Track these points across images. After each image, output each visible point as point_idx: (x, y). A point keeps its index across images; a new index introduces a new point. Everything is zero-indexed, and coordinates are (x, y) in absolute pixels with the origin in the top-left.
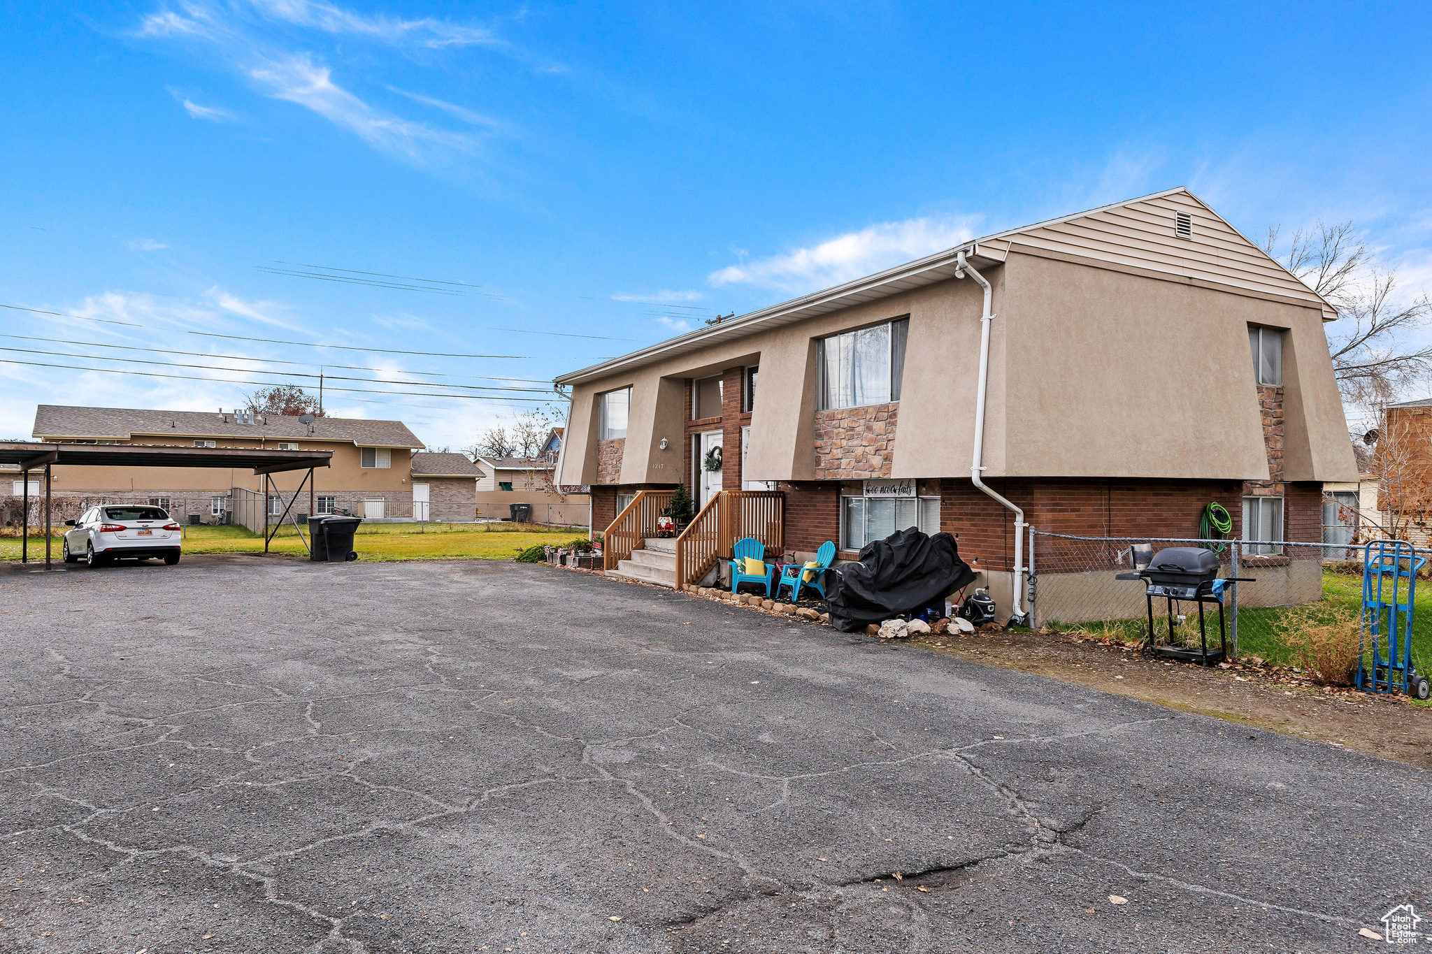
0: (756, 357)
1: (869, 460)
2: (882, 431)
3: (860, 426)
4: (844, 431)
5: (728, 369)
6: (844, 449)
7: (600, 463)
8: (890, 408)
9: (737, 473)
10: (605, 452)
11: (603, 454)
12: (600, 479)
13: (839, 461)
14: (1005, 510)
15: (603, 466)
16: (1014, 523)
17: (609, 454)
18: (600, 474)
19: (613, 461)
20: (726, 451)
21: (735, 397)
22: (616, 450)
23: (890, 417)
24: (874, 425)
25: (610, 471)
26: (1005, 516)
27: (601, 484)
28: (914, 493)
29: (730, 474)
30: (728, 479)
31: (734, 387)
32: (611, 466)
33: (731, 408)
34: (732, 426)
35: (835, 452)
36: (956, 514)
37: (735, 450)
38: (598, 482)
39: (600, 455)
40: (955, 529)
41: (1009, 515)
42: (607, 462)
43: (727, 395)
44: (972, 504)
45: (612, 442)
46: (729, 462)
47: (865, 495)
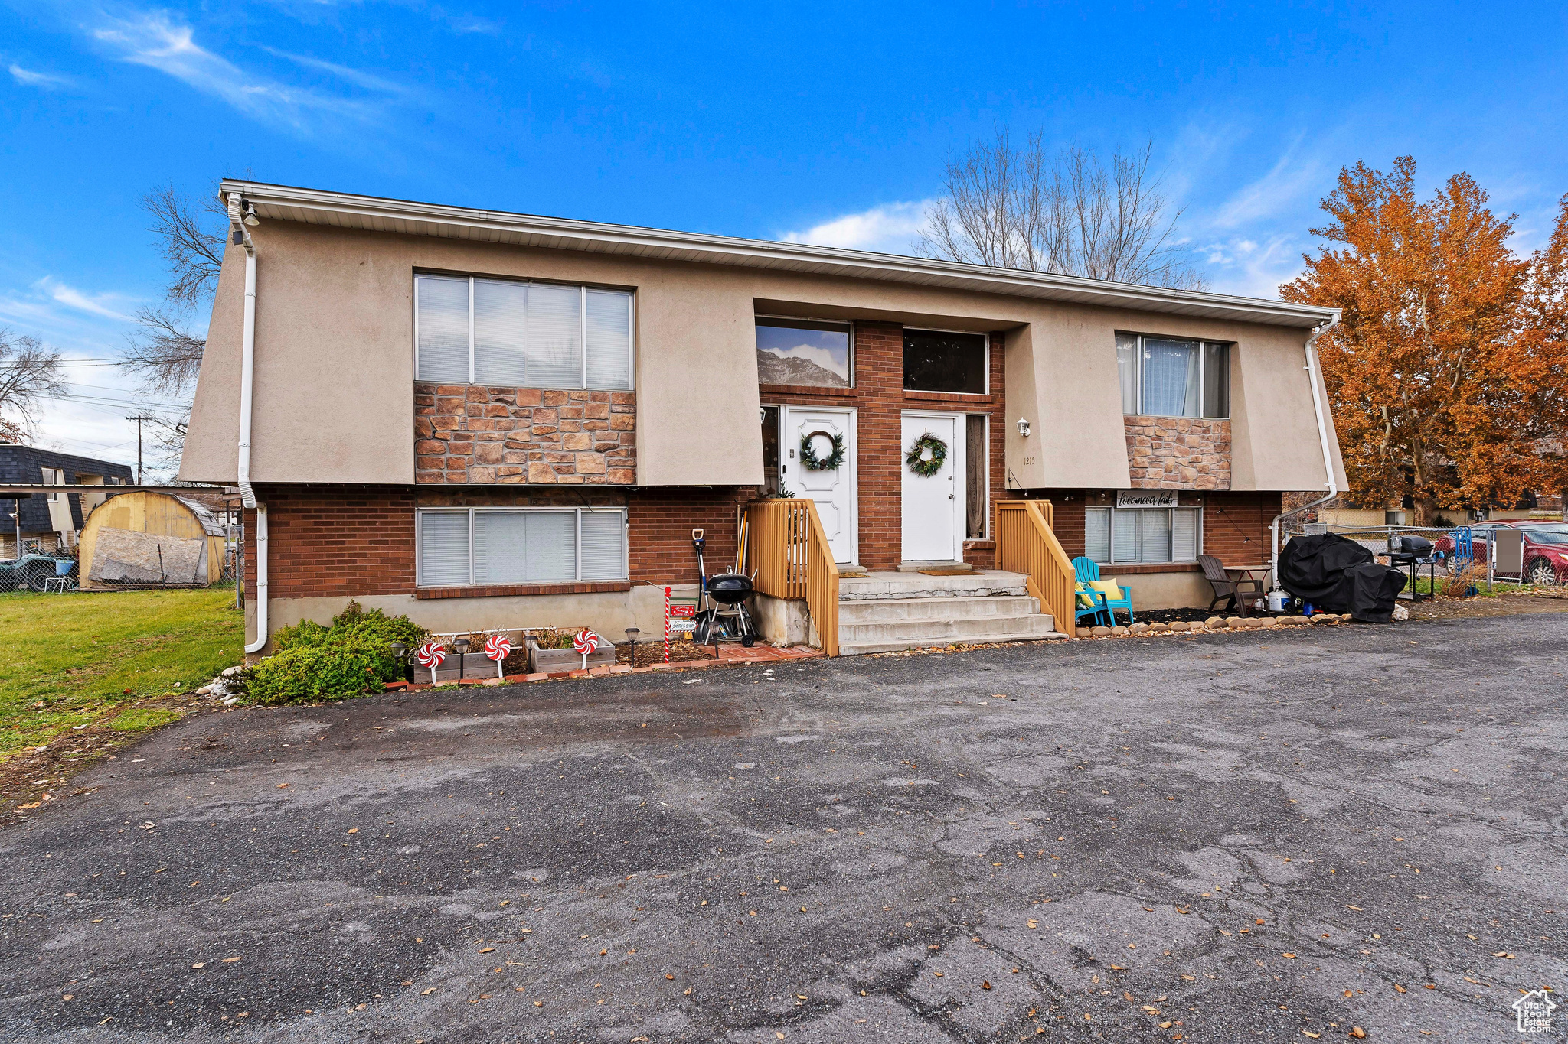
1: (1181, 472)
2: (1196, 445)
3: (1170, 436)
4: (1149, 439)
5: (872, 321)
6: (1150, 458)
7: (430, 434)
8: (1205, 424)
9: (897, 475)
10: (460, 411)
11: (451, 413)
12: (435, 471)
13: (1144, 470)
14: (1262, 517)
15: (453, 442)
16: (1270, 527)
17: (486, 416)
18: (436, 460)
19: (510, 434)
20: (869, 441)
21: (891, 365)
22: (529, 411)
23: (1204, 432)
24: (1187, 437)
25: (494, 456)
26: (1262, 522)
27: (444, 482)
28: (1175, 504)
29: (881, 476)
30: (877, 484)
31: (889, 349)
32: (501, 444)
33: (880, 379)
34: (884, 406)
35: (1139, 459)
36: (1221, 522)
37: (892, 442)
38: (422, 477)
39: (427, 415)
40: (1221, 534)
41: (1265, 521)
42: (473, 434)
43: (869, 358)
44: (1236, 513)
45: (502, 391)
46: (878, 458)
47: (1118, 506)
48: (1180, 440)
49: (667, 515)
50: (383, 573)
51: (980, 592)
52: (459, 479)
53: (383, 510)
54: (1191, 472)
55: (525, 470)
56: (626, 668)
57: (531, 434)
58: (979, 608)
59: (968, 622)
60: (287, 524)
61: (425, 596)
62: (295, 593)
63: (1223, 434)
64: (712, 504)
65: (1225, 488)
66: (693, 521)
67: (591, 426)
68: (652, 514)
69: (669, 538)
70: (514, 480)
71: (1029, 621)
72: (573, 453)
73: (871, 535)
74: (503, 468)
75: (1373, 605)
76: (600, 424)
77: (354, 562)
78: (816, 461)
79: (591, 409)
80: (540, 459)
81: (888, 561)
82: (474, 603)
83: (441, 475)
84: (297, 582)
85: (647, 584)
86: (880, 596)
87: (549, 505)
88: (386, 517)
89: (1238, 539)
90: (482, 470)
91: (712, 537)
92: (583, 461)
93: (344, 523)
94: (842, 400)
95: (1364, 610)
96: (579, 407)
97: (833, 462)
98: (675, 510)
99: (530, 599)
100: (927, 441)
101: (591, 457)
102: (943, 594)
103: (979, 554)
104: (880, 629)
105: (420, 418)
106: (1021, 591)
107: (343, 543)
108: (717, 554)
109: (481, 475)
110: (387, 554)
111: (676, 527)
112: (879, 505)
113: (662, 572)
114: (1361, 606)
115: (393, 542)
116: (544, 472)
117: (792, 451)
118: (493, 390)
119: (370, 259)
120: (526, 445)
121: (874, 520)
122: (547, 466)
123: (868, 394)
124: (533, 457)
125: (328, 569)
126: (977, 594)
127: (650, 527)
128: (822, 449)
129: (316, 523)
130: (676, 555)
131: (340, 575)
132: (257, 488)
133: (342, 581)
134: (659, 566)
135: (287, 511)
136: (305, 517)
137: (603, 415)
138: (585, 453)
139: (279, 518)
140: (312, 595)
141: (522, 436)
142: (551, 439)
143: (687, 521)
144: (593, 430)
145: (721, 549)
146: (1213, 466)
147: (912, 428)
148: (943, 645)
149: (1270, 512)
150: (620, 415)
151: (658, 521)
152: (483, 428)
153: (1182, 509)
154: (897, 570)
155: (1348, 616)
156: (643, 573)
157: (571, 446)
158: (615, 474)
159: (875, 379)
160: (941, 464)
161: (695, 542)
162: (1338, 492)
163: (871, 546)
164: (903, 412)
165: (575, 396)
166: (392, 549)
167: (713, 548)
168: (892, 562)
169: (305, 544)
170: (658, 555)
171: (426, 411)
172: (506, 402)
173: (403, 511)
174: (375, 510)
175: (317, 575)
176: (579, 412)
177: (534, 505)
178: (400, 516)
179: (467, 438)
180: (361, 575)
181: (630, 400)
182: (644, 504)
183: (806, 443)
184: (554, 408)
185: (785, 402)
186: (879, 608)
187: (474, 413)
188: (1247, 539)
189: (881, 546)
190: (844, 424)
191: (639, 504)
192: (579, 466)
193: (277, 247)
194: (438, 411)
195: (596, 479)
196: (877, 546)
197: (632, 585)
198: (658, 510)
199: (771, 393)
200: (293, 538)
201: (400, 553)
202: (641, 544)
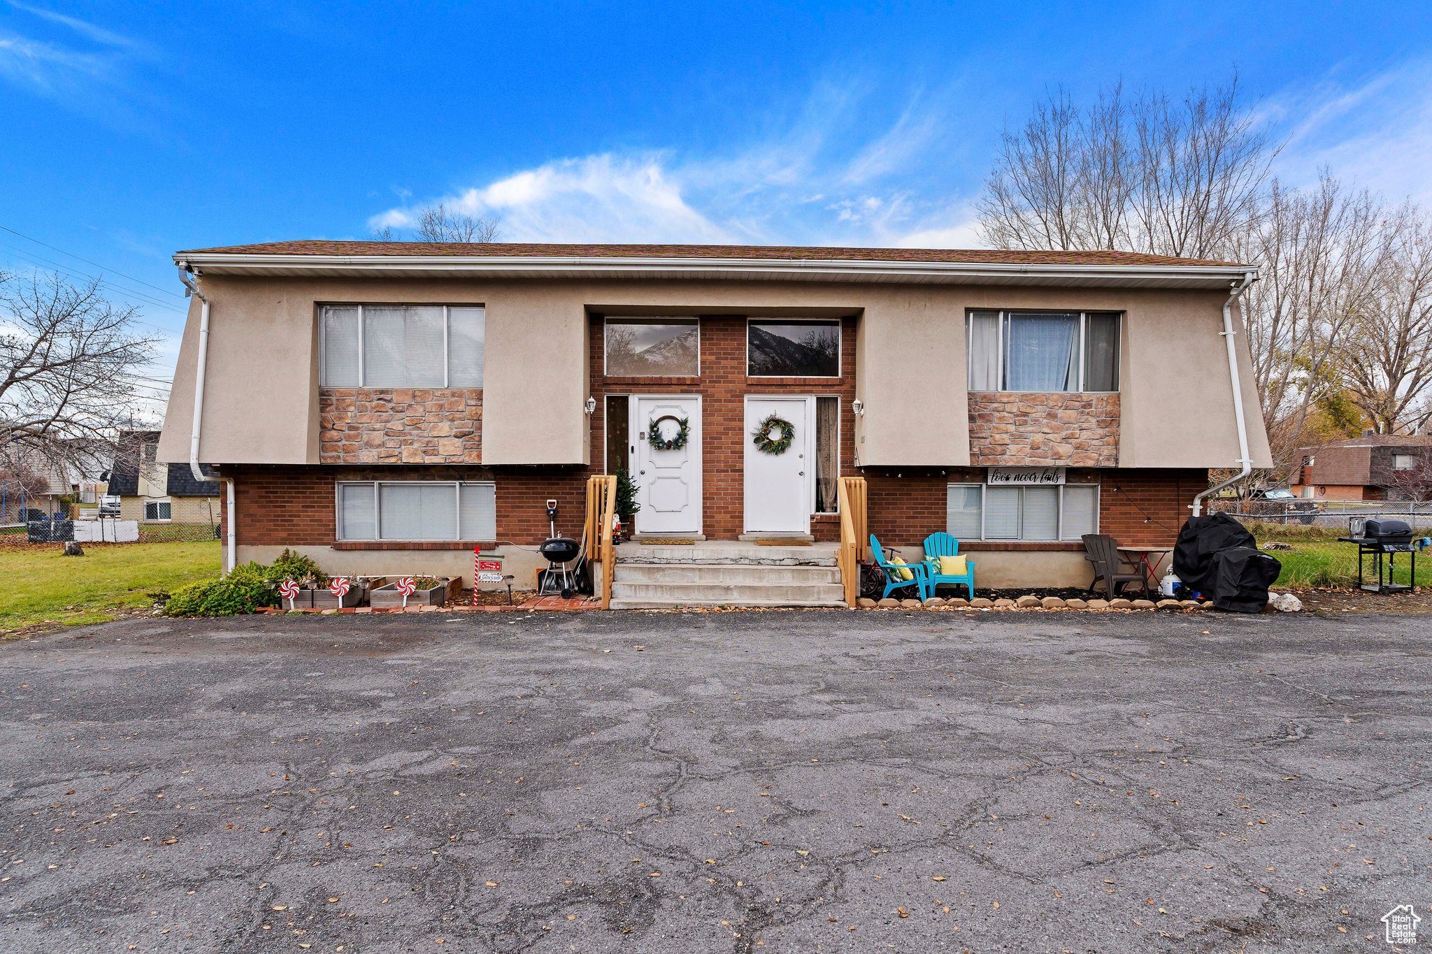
0: (862, 310)
1: (1052, 448)
2: (1072, 420)
3: (1038, 412)
4: (1011, 415)
5: (715, 316)
6: (1012, 435)
7: (330, 426)
8: (1085, 398)
9: (740, 455)
10: (352, 408)
11: (345, 410)
12: (335, 454)
13: (1004, 447)
14: (1178, 495)
15: (347, 432)
16: (1189, 507)
17: (371, 411)
18: (335, 446)
19: (389, 425)
20: (711, 424)
21: (734, 354)
22: (403, 407)
23: (1084, 407)
24: (1060, 413)
25: (377, 442)
26: (1178, 500)
27: (341, 462)
28: (1062, 481)
29: (723, 455)
30: (719, 461)
31: (731, 340)
32: (382, 432)
33: (723, 368)
34: (727, 392)
35: (997, 437)
36: (1122, 500)
37: (734, 424)
38: (325, 458)
39: (329, 412)
40: (1121, 514)
41: (1183, 500)
42: (361, 426)
43: (712, 349)
44: (1142, 491)
45: (382, 392)
46: (721, 438)
47: (989, 483)
48: (1052, 416)
49: (527, 489)
50: (311, 530)
51: (786, 562)
52: (352, 460)
53: (311, 483)
54: (1065, 449)
55: (400, 453)
56: (433, 608)
57: (404, 425)
58: (773, 576)
59: (749, 587)
60: (248, 492)
61: (340, 547)
62: (254, 542)
63: (1109, 408)
64: (566, 480)
65: (1112, 464)
66: (548, 493)
67: (451, 417)
68: (514, 487)
69: (529, 507)
70: (392, 460)
71: (816, 590)
72: (436, 439)
73: (713, 508)
74: (383, 451)
75: (1235, 593)
76: (458, 415)
77: (292, 521)
78: (662, 442)
79: (451, 403)
80: (411, 444)
81: (730, 531)
82: (375, 554)
83: (339, 457)
84: (255, 534)
85: (510, 544)
86: (682, 561)
87: (434, 480)
88: (313, 488)
89: (1140, 518)
90: (368, 453)
91: (566, 507)
92: (445, 445)
93: (285, 493)
94: (685, 388)
95: (1223, 597)
96: (441, 402)
97: (679, 442)
98: (534, 484)
99: (417, 552)
100: (775, 422)
101: (451, 442)
102: (747, 561)
103: (826, 527)
104: (660, 589)
105: (323, 414)
106: (831, 562)
107: (284, 507)
108: (569, 521)
109: (367, 457)
110: (314, 516)
111: (534, 498)
112: (721, 482)
113: (522, 535)
114: (1221, 593)
115: (318, 507)
116: (414, 454)
117: (642, 434)
118: (376, 391)
119: (285, 298)
120: (401, 433)
121: (716, 494)
122: (417, 450)
123: (710, 382)
124: (405, 442)
125: (275, 525)
126: (783, 563)
127: (512, 498)
128: (669, 431)
129: (266, 492)
130: (534, 521)
131: (283, 530)
132: (204, 467)
133: (284, 534)
134: (520, 530)
135: (247, 483)
136: (259, 488)
137: (460, 408)
138: (446, 439)
139: (242, 488)
140: (264, 544)
141: (396, 425)
142: (420, 428)
143: (544, 493)
144: (452, 420)
145: (573, 517)
146: (1094, 442)
147: (756, 411)
148: (711, 606)
149: (1192, 491)
150: (474, 408)
151: (519, 493)
152: (369, 421)
153: (1070, 487)
154: (737, 539)
155: (1208, 603)
156: (507, 535)
157: (435, 433)
158: (470, 455)
159: (718, 368)
160: (789, 444)
161: (549, 511)
162: (1253, 469)
163: (713, 517)
164: (746, 397)
165: (438, 393)
166: (318, 512)
167: (566, 516)
168: (733, 531)
169: (259, 507)
170: (519, 521)
171: (328, 409)
172: (385, 400)
173: (325, 483)
174: (306, 483)
175: (268, 530)
176: (441, 406)
177: (422, 480)
178: (323, 488)
179: (356, 429)
180: (296, 530)
181: (479, 395)
182: (508, 479)
183: (654, 426)
184: (422, 403)
185: (630, 391)
186: (670, 572)
187: (362, 410)
188: (1149, 519)
189: (721, 517)
190: (691, 408)
191: (503, 479)
192: (441, 449)
193: (224, 295)
194: (336, 408)
195: (455, 459)
196: (718, 517)
197: (497, 544)
198: (519, 484)
199: (617, 384)
200: (252, 502)
201: (324, 515)
202: (505, 512)
